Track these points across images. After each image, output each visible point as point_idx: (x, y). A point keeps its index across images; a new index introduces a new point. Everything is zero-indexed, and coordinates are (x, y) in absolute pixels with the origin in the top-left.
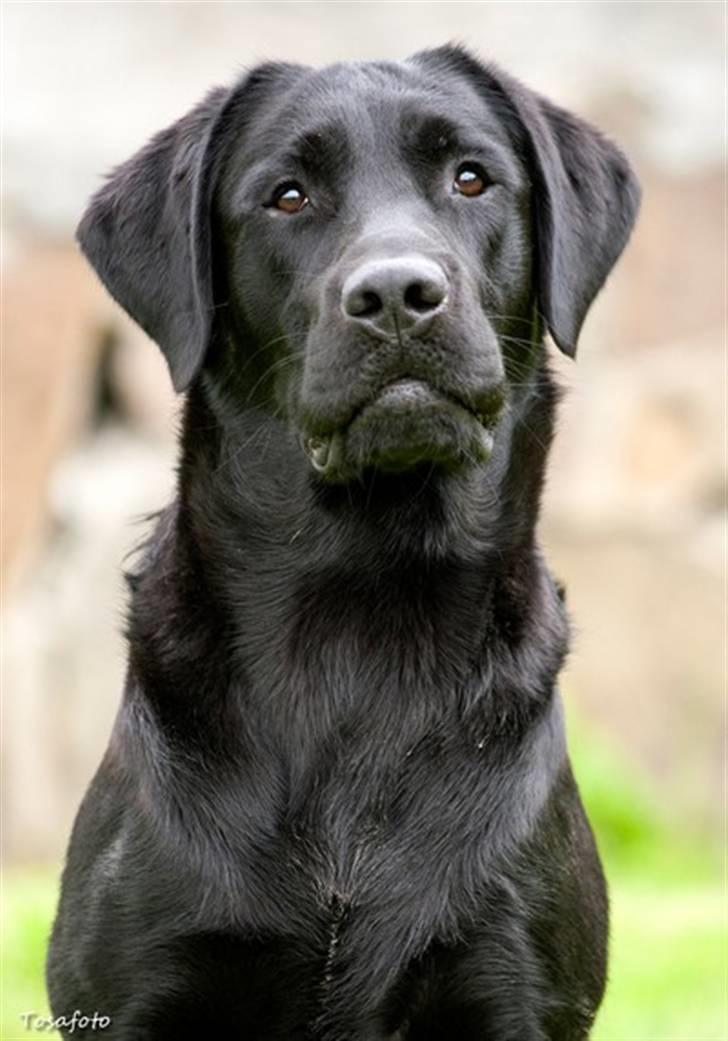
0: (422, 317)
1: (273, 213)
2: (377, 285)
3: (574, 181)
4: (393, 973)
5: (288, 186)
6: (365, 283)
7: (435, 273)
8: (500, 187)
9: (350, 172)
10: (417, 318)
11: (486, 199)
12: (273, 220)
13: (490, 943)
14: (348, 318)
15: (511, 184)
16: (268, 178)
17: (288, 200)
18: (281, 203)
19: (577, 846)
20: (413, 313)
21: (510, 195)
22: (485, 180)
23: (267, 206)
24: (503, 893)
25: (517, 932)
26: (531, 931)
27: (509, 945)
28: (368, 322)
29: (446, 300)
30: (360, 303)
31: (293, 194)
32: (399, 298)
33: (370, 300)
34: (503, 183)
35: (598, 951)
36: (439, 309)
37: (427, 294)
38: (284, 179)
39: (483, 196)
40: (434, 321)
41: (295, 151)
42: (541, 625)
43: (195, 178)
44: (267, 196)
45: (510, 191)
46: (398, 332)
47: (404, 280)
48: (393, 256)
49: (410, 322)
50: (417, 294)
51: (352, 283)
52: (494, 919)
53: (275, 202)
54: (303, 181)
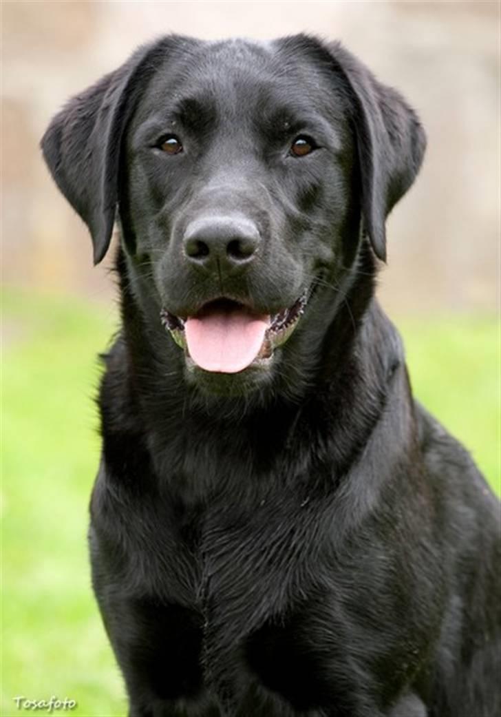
0: (240, 262)
1: (156, 152)
2: (206, 238)
5: (169, 136)
6: (198, 234)
7: (251, 231)
8: (323, 150)
9: (215, 131)
10: (234, 263)
11: (311, 158)
12: (155, 156)
14: (185, 256)
15: (333, 148)
16: (156, 129)
17: (169, 144)
18: (164, 146)
20: (231, 259)
21: (331, 155)
22: (312, 145)
23: (152, 147)
28: (198, 262)
29: (257, 251)
30: (194, 248)
31: (173, 141)
32: (223, 248)
33: (200, 247)
34: (328, 148)
36: (252, 258)
37: (244, 247)
38: (167, 131)
39: (309, 156)
40: (247, 265)
41: (178, 111)
43: (112, 111)
44: (153, 141)
45: (331, 152)
46: (219, 272)
47: (227, 235)
49: (229, 266)
50: (236, 246)
53: (160, 144)
54: (181, 133)
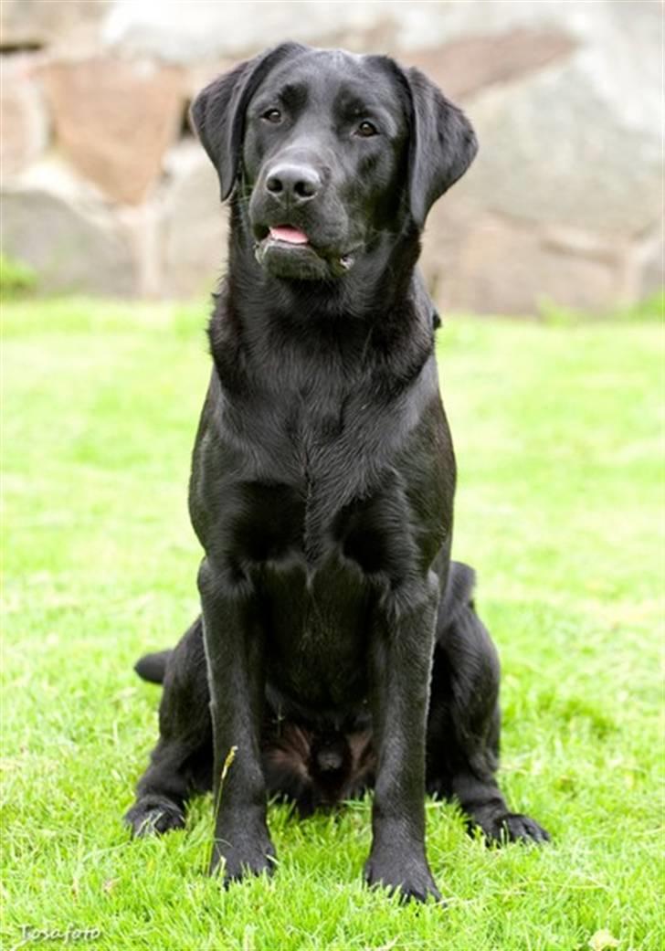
0: (303, 200)
1: (264, 120)
2: (281, 178)
3: (441, 138)
4: (334, 512)
6: (276, 175)
7: (314, 177)
8: (381, 136)
10: (299, 199)
12: (262, 123)
13: (386, 500)
14: (266, 189)
15: (389, 135)
16: (265, 105)
17: (273, 116)
18: (269, 117)
19: (439, 446)
20: (297, 196)
21: (387, 140)
22: (374, 130)
23: (261, 117)
24: (393, 474)
25: (401, 495)
26: (407, 493)
27: (396, 500)
28: (275, 195)
29: (316, 194)
30: (272, 185)
31: (276, 113)
32: (292, 186)
33: (277, 184)
34: (385, 134)
35: (448, 501)
36: (312, 197)
37: (307, 189)
38: (272, 107)
39: (371, 138)
40: (307, 203)
41: (281, 93)
42: (414, 340)
43: (242, 90)
44: (265, 112)
45: (388, 138)
46: (288, 204)
47: (296, 178)
48: (296, 163)
49: (295, 200)
50: (301, 187)
51: (273, 172)
52: (387, 487)
53: (267, 115)
54: (281, 109)
